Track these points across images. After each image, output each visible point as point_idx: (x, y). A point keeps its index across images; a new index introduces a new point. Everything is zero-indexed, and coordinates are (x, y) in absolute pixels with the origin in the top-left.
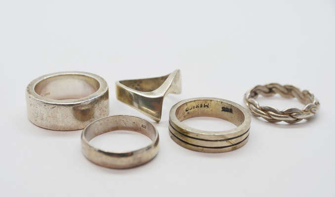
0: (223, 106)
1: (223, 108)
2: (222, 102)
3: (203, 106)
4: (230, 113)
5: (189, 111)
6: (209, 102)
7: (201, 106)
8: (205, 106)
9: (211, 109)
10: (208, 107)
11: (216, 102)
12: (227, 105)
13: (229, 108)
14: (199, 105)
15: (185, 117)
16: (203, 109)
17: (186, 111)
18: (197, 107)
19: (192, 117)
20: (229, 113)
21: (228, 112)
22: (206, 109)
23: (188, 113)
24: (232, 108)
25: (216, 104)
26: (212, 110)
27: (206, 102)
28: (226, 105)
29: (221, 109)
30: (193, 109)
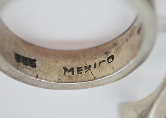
0: (34, 69)
1: (34, 66)
2: (37, 77)
3: (75, 70)
4: (19, 54)
5: (105, 58)
6: (64, 78)
7: (79, 70)
8: (72, 70)
9: (58, 65)
10: (66, 69)
11: (49, 78)
12: (25, 69)
13: (21, 64)
14: (84, 71)
15: (115, 45)
16: (76, 65)
17: (112, 57)
18: (88, 68)
19: (97, 47)
20: (22, 55)
21: (23, 57)
22: (69, 64)
23: (106, 53)
24: (16, 64)
25: (48, 74)
26: (57, 62)
27: (70, 77)
28: (28, 71)
29: (38, 63)
30: (97, 62)
